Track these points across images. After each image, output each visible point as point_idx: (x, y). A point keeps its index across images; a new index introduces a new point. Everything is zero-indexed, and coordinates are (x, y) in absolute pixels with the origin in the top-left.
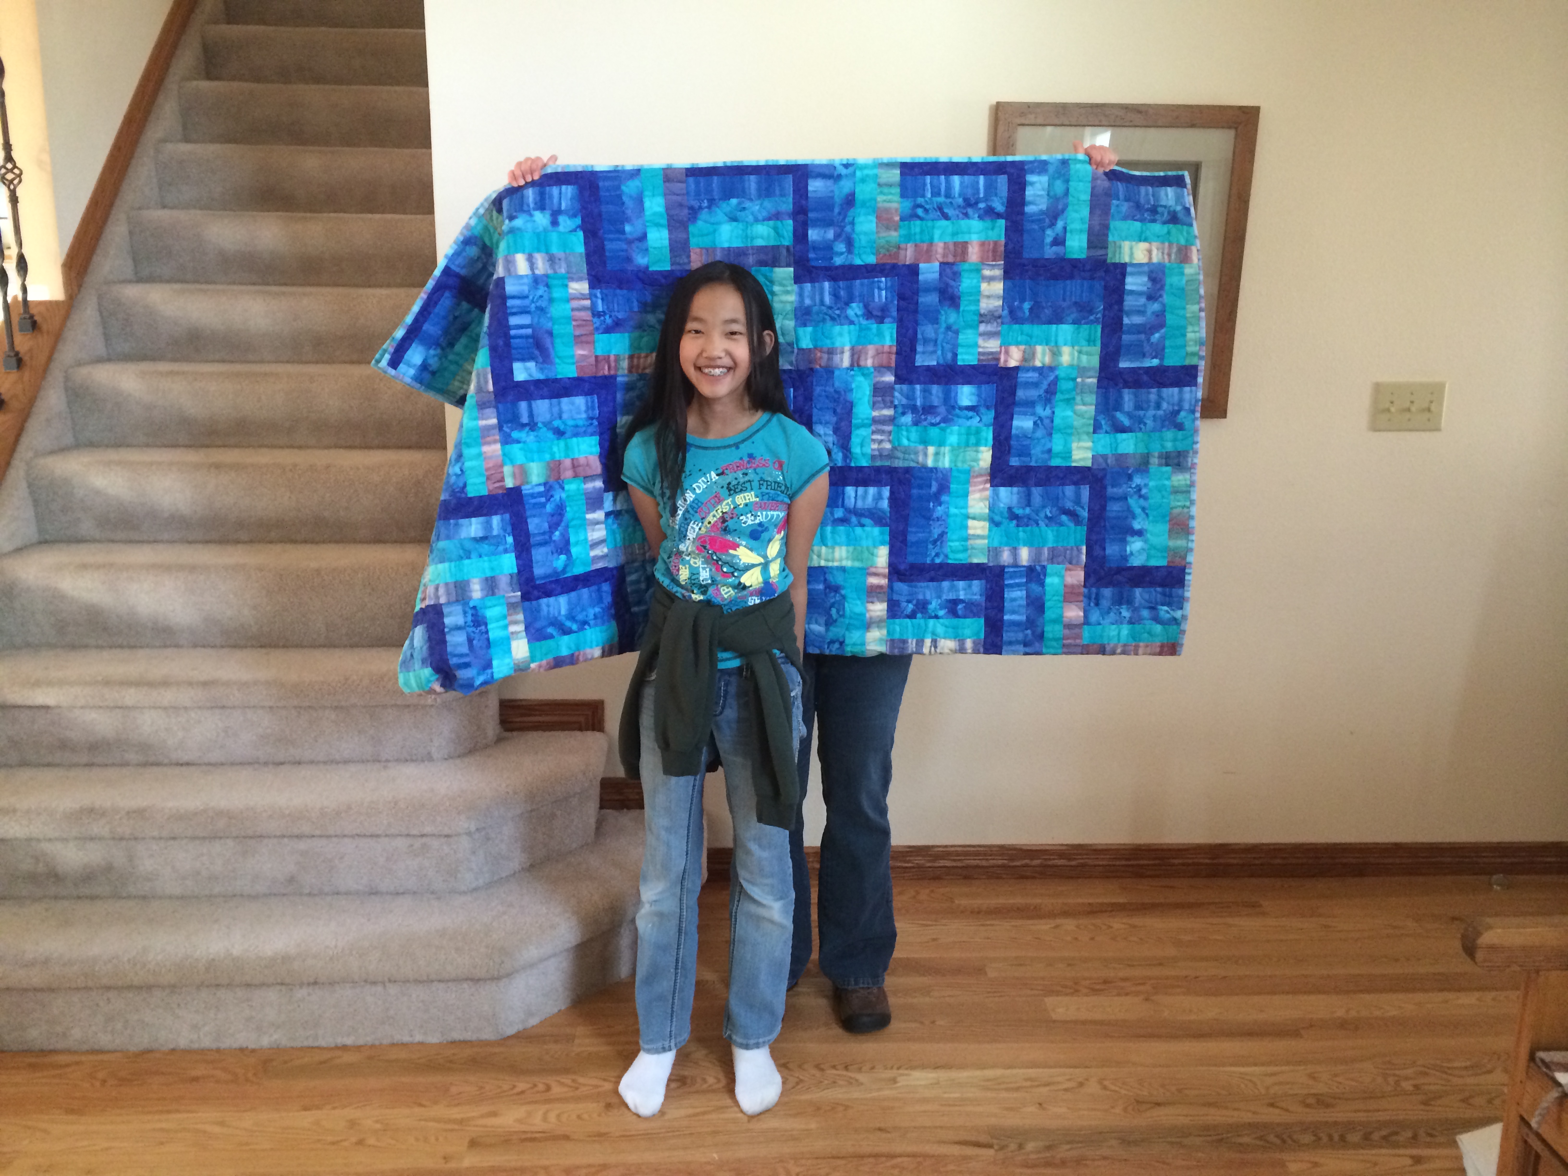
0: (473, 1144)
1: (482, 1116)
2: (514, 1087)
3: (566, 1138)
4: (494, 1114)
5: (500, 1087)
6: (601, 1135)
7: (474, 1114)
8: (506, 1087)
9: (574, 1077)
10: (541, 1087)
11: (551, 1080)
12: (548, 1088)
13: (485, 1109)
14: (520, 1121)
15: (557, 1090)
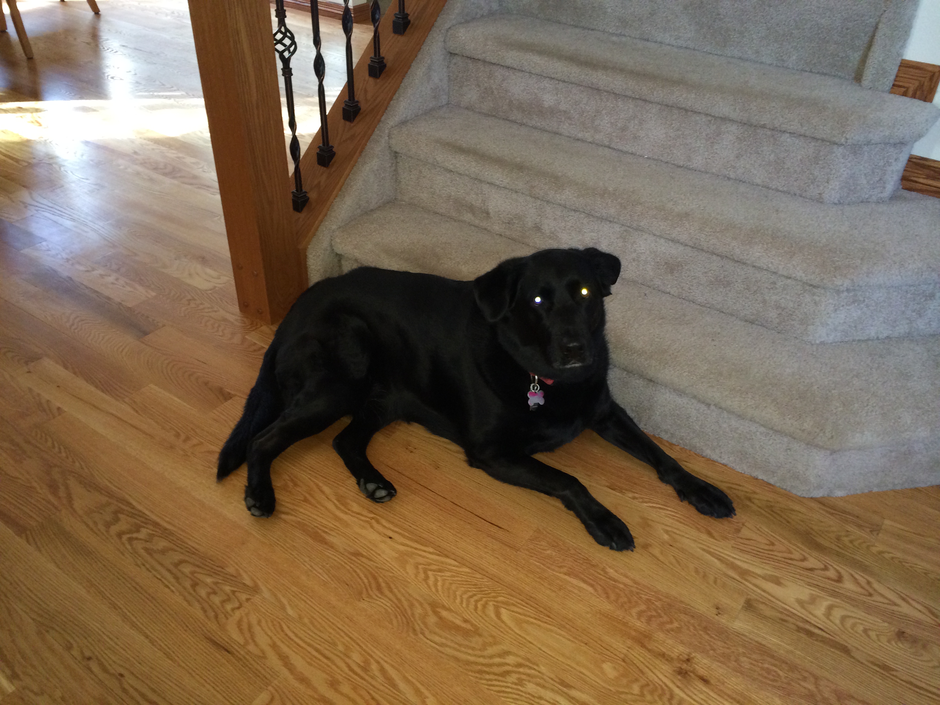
0: (749, 606)
1: (765, 578)
2: (804, 559)
3: (846, 650)
4: (777, 582)
5: (790, 552)
6: (885, 668)
7: (758, 571)
8: (796, 555)
9: (871, 579)
10: (832, 573)
11: (844, 571)
12: (839, 579)
13: (769, 571)
14: (800, 602)
15: (848, 585)
